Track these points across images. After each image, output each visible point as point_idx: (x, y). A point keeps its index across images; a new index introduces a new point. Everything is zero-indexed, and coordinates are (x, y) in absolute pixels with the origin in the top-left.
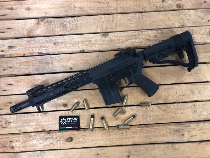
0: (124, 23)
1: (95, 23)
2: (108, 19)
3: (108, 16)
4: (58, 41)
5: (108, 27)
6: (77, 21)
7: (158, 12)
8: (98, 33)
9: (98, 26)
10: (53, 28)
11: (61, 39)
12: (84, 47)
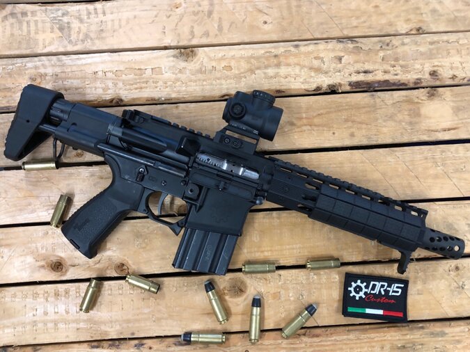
0: (244, 21)
1: (156, 19)
2: (197, 9)
4: (42, 71)
5: (195, 30)
6: (104, 13)
8: (166, 48)
9: (164, 28)
10: (29, 32)
11: (53, 66)
12: (120, 89)
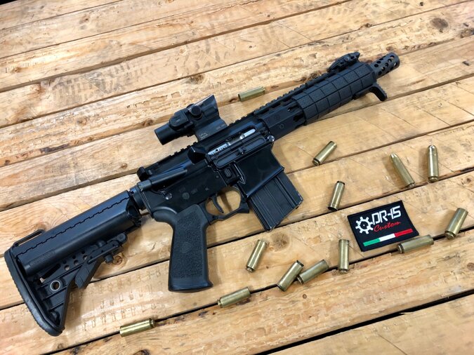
0: (234, 49)
1: (168, 63)
2: (197, 50)
3: (195, 44)
4: (86, 115)
5: (199, 63)
6: (129, 68)
7: (305, 14)
8: (179, 79)
9: (176, 67)
10: (74, 92)
11: (94, 109)
12: (150, 113)
